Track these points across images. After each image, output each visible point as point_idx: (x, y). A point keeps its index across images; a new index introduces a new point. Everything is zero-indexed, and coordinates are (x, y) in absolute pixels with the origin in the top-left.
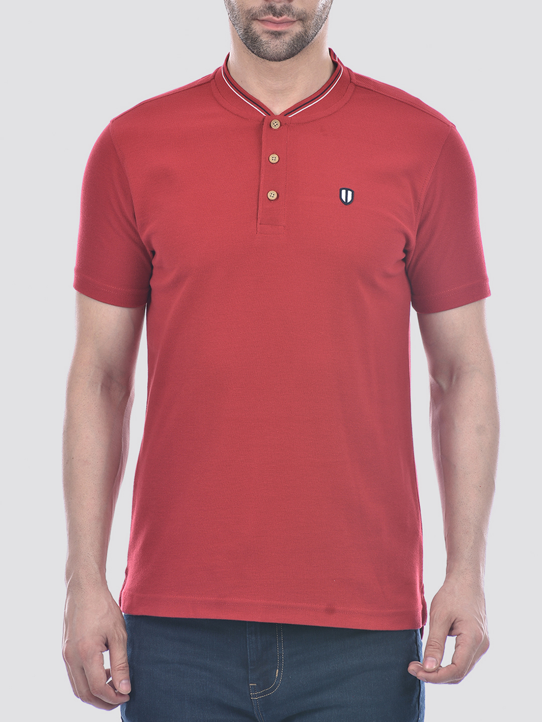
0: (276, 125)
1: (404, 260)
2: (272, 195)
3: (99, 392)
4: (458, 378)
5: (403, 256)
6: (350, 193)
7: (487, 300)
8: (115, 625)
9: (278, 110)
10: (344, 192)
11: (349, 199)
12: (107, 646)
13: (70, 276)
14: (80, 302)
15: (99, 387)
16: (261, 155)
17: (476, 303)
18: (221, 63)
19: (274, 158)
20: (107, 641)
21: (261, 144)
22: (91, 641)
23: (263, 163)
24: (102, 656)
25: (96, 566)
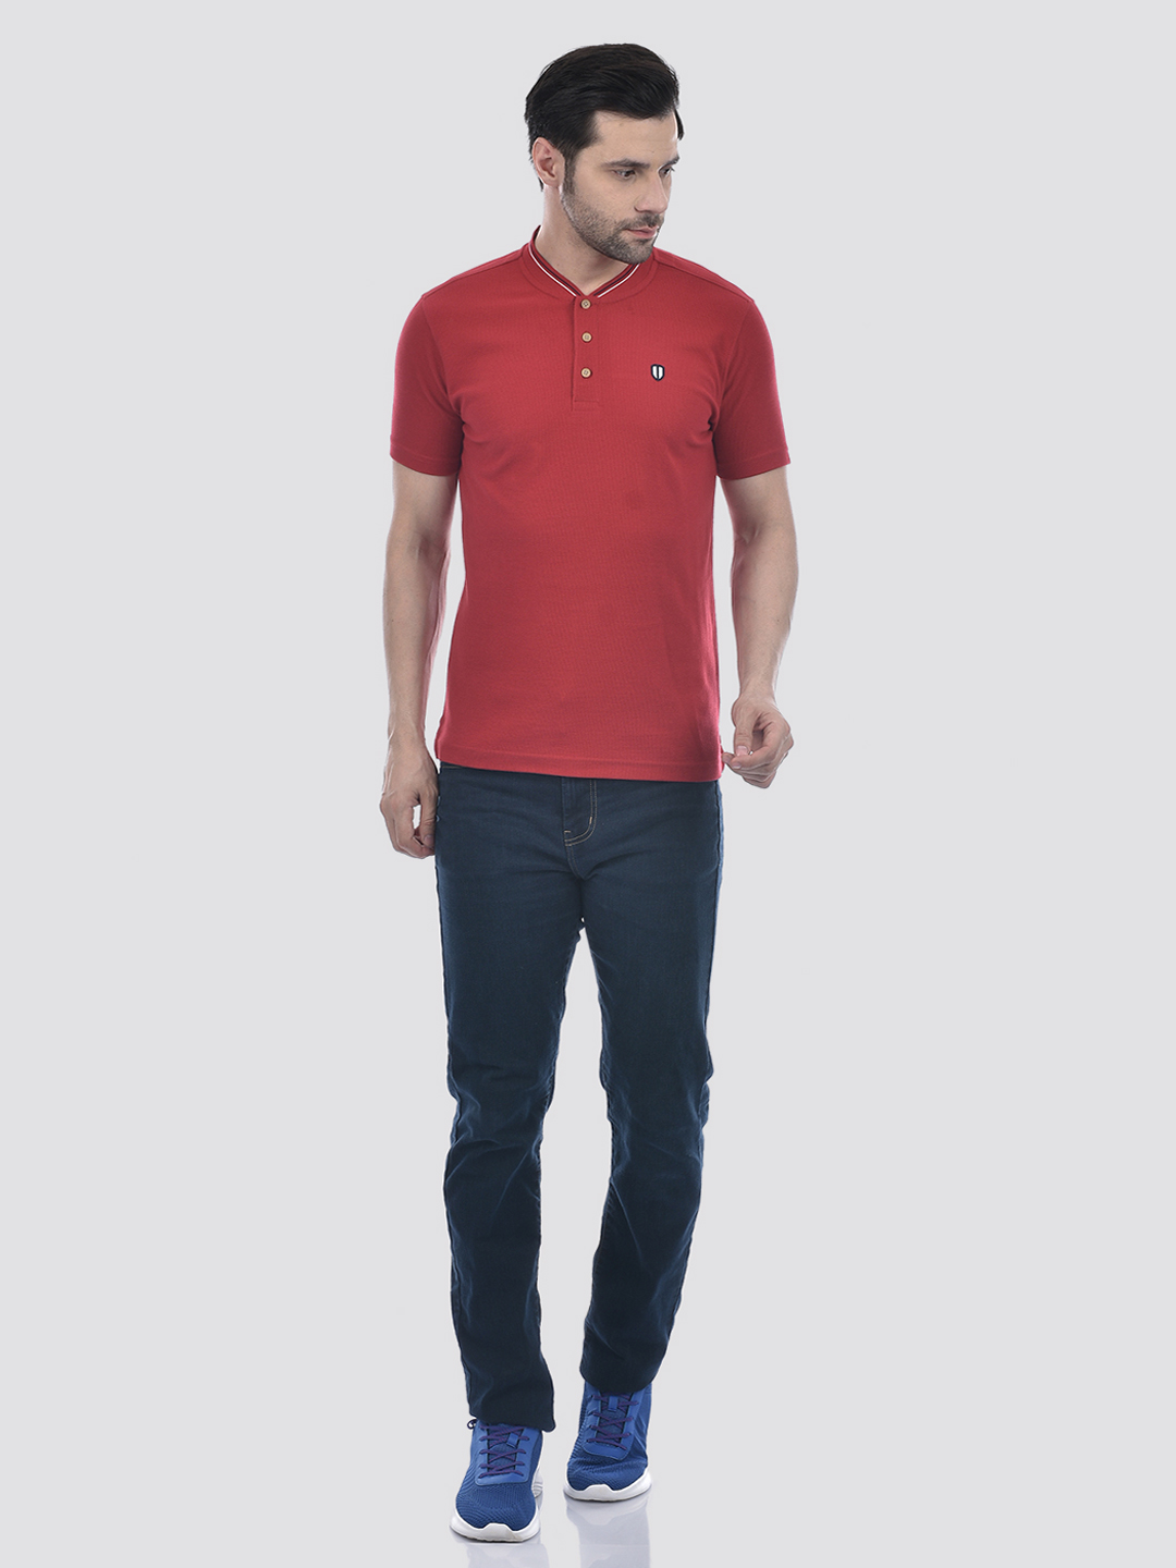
0: (586, 305)
1: (711, 429)
2: (586, 373)
3: (416, 556)
4: (760, 533)
5: (708, 427)
6: (661, 369)
7: (788, 466)
8: (427, 781)
9: (587, 290)
10: (655, 368)
11: (660, 375)
12: (419, 801)
13: (386, 444)
14: (397, 472)
15: (417, 551)
16: (573, 334)
17: (778, 469)
18: (528, 239)
19: (587, 337)
20: (419, 796)
21: (573, 322)
22: (404, 798)
23: (576, 342)
24: (413, 811)
25: (413, 725)
